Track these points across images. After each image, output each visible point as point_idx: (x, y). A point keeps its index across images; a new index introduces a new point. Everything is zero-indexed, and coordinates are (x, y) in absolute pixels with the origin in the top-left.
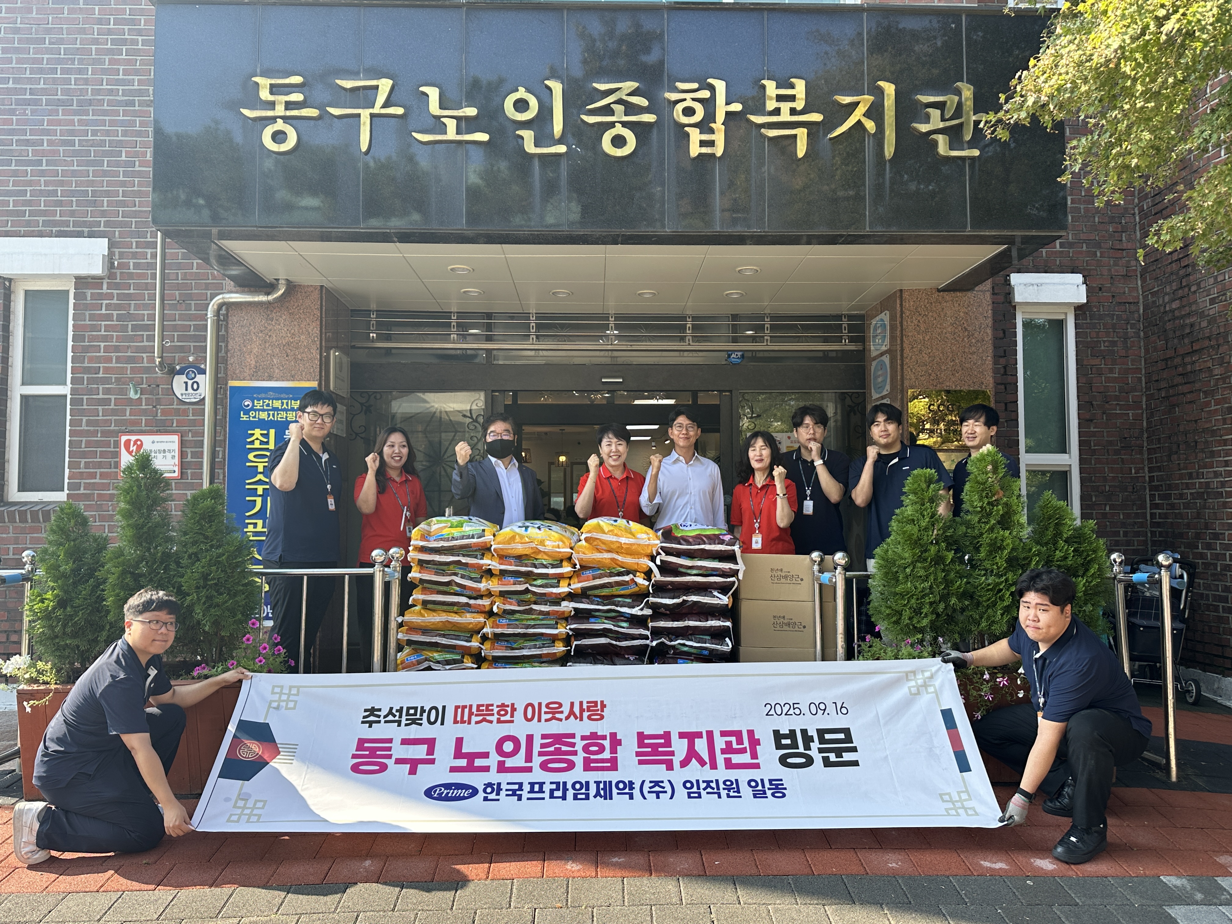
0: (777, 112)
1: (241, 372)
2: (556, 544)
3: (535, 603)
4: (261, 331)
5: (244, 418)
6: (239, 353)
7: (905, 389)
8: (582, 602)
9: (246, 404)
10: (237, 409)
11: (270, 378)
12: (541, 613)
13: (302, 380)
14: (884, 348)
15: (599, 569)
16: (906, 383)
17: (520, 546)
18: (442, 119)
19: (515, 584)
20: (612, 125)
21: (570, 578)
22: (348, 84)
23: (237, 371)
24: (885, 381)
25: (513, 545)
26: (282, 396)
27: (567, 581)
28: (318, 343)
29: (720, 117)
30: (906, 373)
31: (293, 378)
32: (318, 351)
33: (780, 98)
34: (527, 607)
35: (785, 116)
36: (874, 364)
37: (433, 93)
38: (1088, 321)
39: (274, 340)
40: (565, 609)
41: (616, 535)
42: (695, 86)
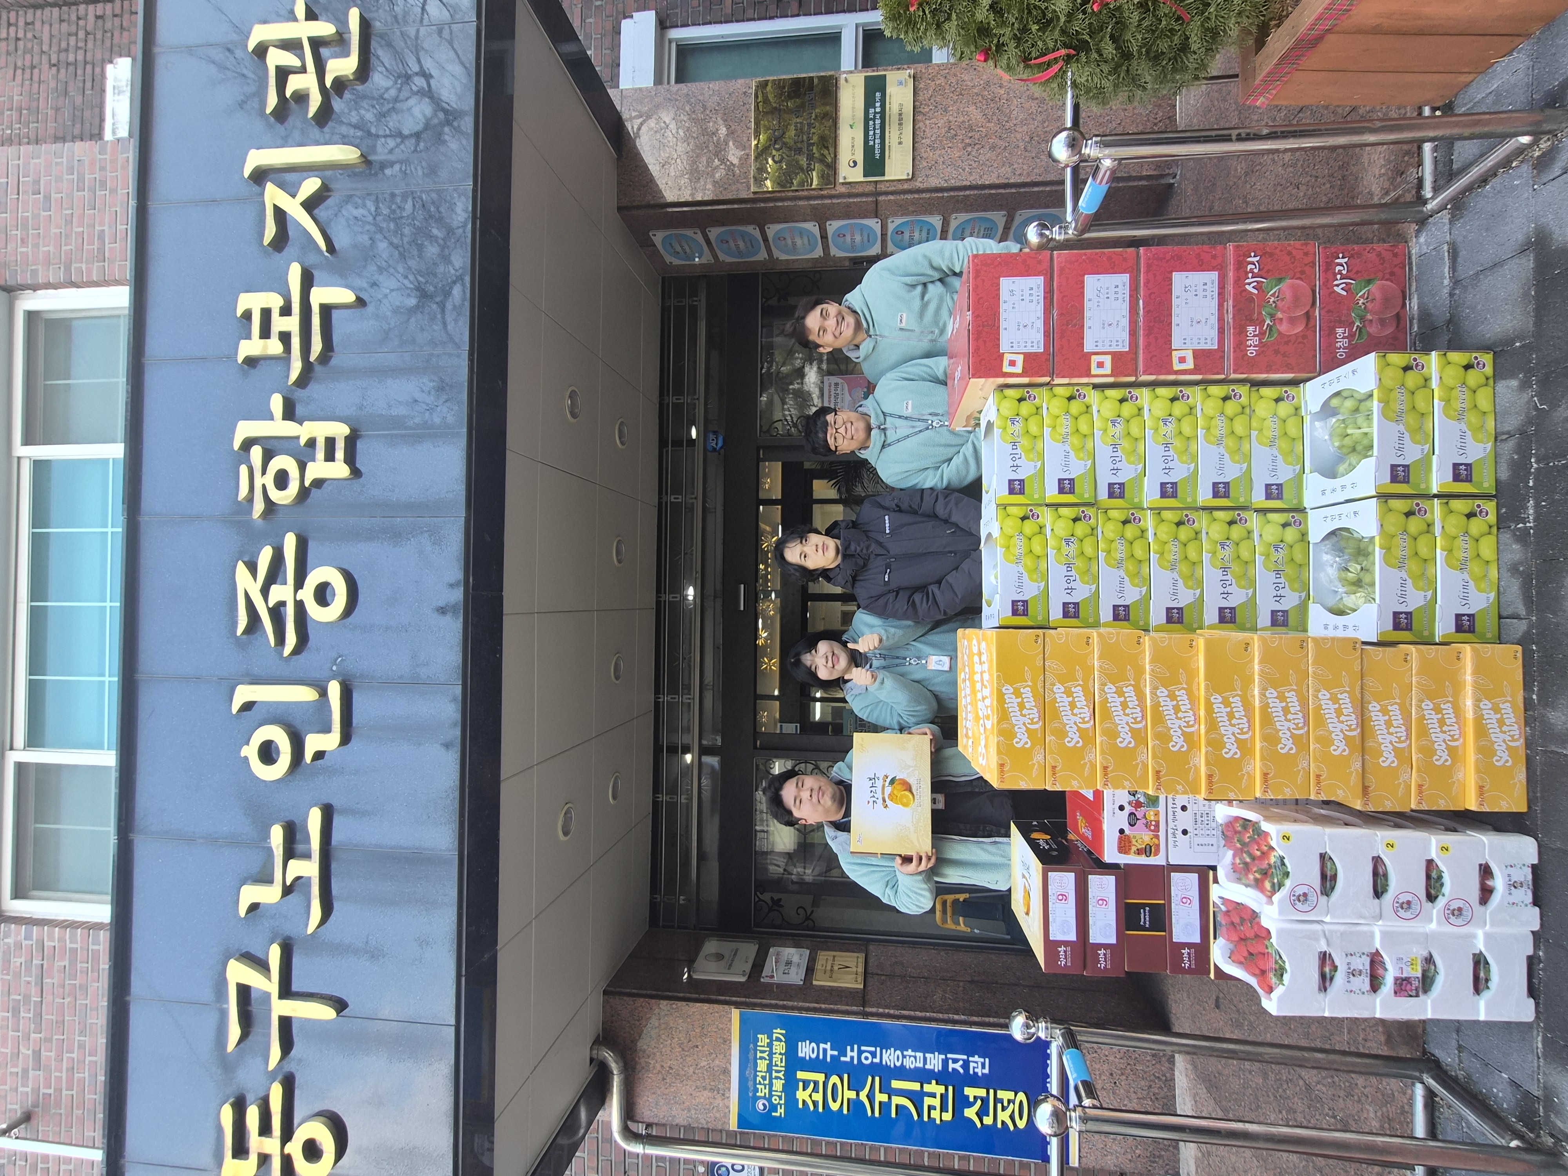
0: (285, 337)
1: (718, 1111)
4: (664, 1079)
5: (781, 1111)
6: (693, 1112)
7: (752, 196)
9: (762, 1107)
10: (768, 1121)
11: (726, 1072)
13: (729, 1031)
14: (699, 238)
16: (744, 195)
18: (288, 883)
20: (300, 606)
22: (234, 1031)
23: (718, 1115)
24: (743, 235)
26: (751, 1056)
28: (680, 1003)
29: (289, 429)
30: (729, 196)
31: (727, 1041)
32: (691, 1004)
33: (265, 333)
35: (292, 324)
36: (722, 257)
37: (250, 894)
38: (679, 10)
39: (675, 1063)
42: (244, 470)
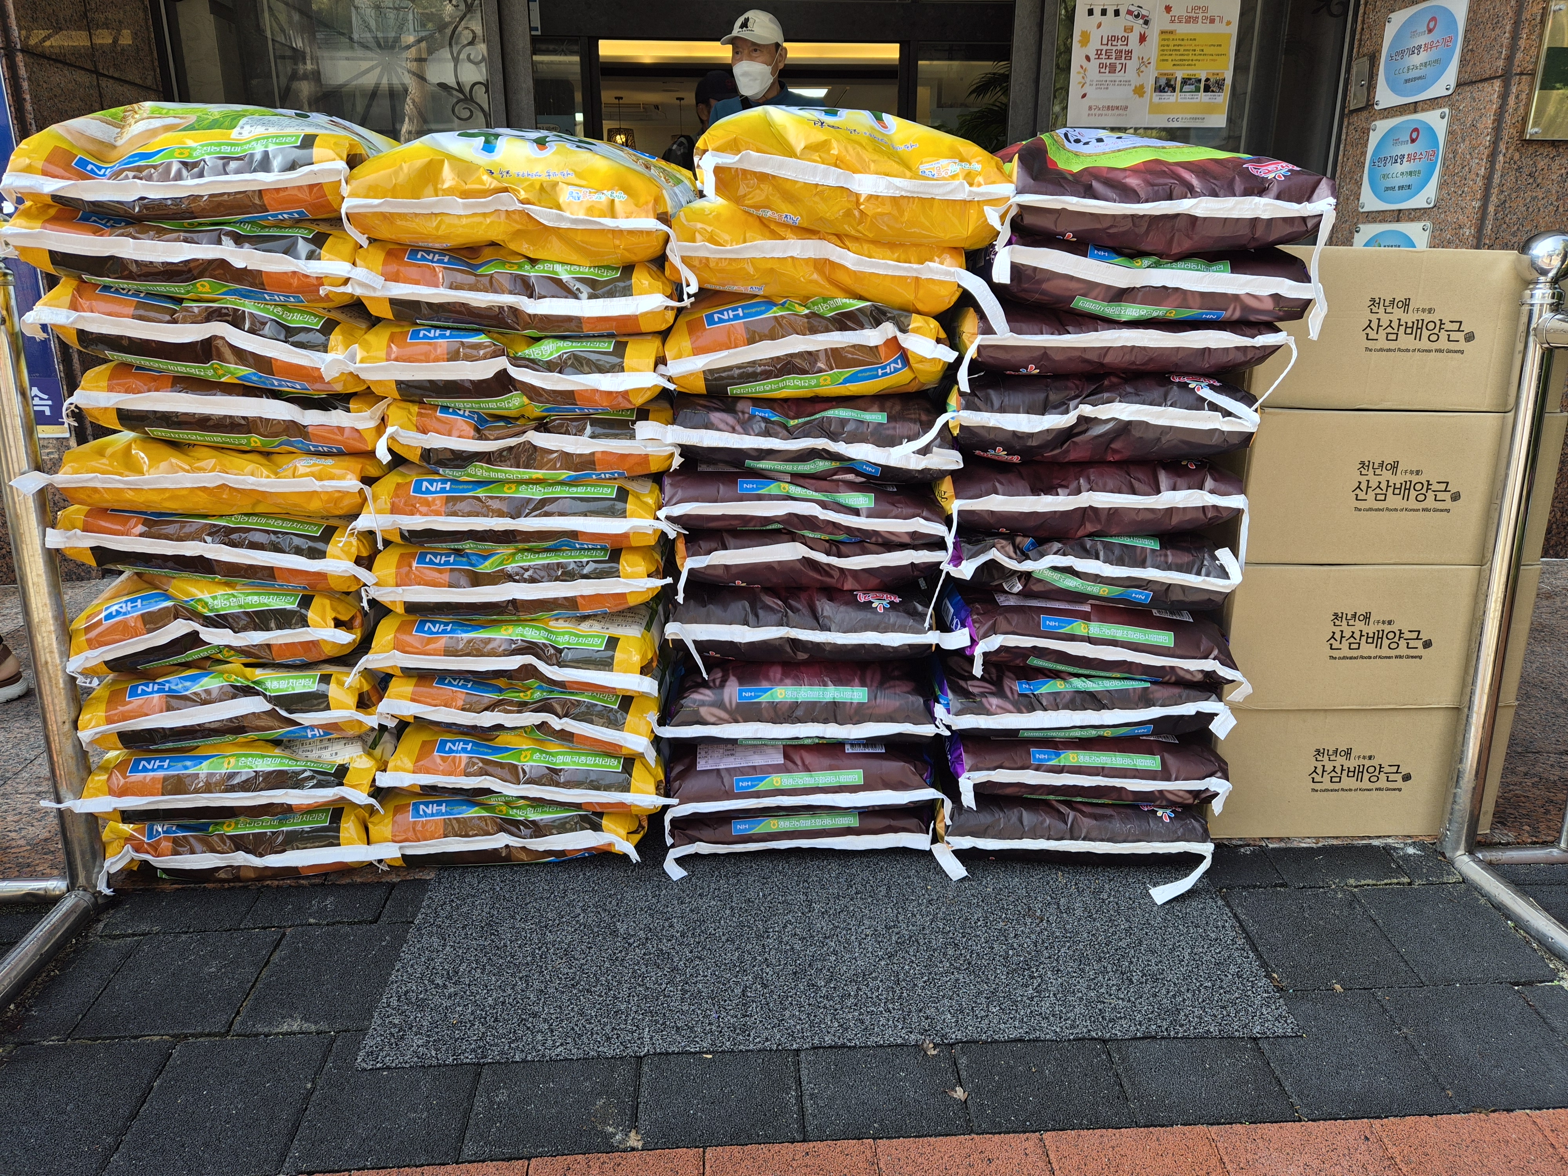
2: (603, 199)
3: (543, 426)
8: (708, 426)
12: (567, 460)
15: (770, 303)
17: (458, 206)
19: (454, 356)
21: (664, 335)
25: (428, 202)
27: (651, 348)
34: (512, 442)
40: (650, 449)
41: (838, 163)
